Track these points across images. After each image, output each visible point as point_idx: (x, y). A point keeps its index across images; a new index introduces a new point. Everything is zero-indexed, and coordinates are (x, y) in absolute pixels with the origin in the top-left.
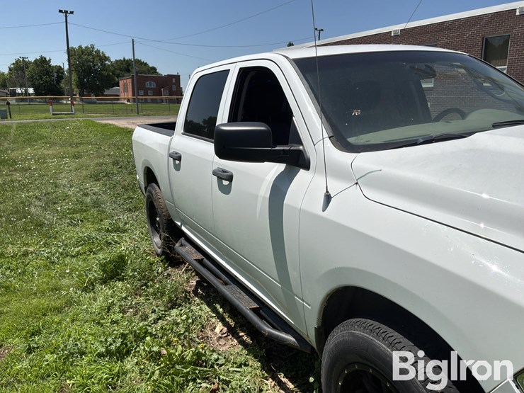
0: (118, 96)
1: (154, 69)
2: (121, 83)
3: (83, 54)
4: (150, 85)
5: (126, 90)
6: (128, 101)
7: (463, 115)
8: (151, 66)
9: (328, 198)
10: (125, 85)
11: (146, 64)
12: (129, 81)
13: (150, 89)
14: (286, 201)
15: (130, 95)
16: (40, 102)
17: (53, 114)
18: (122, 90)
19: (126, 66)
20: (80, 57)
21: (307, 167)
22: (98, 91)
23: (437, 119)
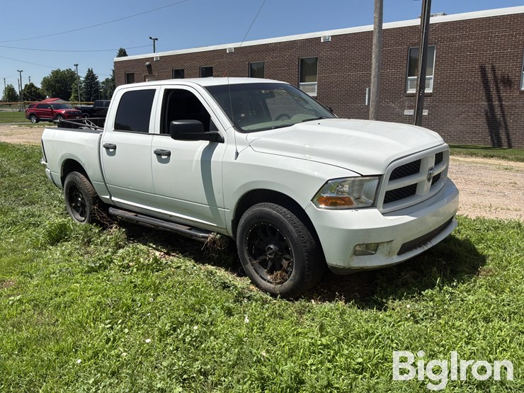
7: (289, 118)
9: (237, 154)
14: (212, 160)
21: (222, 141)
23: (277, 119)
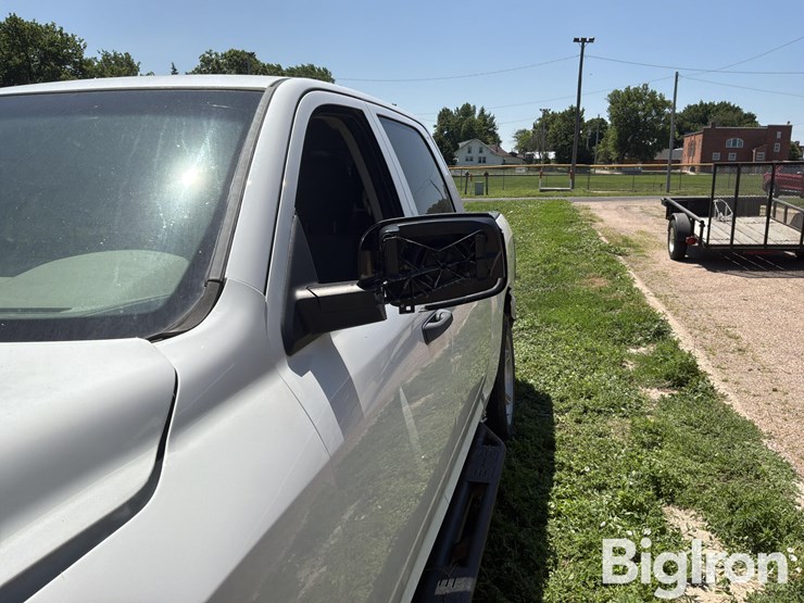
0: (679, 162)
1: (751, 117)
2: (687, 141)
3: (629, 99)
4: (734, 144)
5: (691, 152)
6: (693, 169)
8: (745, 112)
10: (692, 144)
11: (738, 109)
12: (699, 138)
13: (732, 150)
15: (696, 160)
16: (561, 171)
17: (542, 191)
18: (686, 152)
19: (701, 115)
20: (625, 104)
22: (646, 155)
